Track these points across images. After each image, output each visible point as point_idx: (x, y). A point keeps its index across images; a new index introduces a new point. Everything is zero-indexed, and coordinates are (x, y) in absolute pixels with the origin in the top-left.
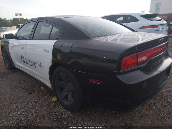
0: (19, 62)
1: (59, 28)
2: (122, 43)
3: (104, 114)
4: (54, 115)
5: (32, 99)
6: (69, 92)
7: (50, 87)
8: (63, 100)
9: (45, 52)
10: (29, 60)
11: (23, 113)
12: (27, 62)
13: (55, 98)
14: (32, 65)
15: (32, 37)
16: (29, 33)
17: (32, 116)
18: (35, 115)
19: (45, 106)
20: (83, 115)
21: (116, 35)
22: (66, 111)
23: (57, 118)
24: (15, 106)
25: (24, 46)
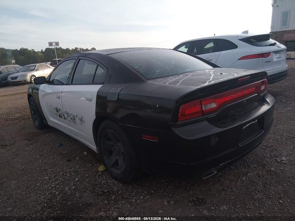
0: (53, 117)
1: (104, 68)
2: (182, 87)
3: (169, 187)
4: (99, 187)
5: (70, 168)
6: (119, 155)
7: (96, 151)
8: (112, 167)
9: (87, 102)
10: (67, 113)
11: (58, 186)
12: (64, 116)
13: (103, 166)
14: (71, 120)
15: (71, 81)
16: (67, 75)
17: (69, 189)
18: (73, 187)
19: (87, 177)
20: (140, 188)
21: (182, 75)
22: (116, 182)
23: (103, 191)
24: (47, 178)
25: (61, 94)
